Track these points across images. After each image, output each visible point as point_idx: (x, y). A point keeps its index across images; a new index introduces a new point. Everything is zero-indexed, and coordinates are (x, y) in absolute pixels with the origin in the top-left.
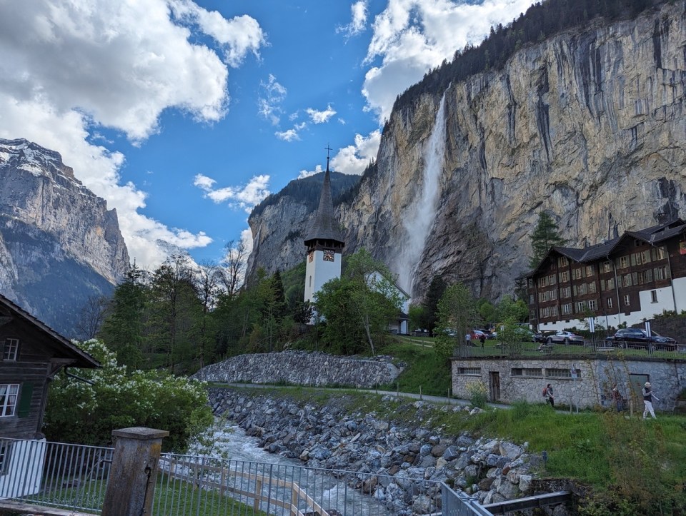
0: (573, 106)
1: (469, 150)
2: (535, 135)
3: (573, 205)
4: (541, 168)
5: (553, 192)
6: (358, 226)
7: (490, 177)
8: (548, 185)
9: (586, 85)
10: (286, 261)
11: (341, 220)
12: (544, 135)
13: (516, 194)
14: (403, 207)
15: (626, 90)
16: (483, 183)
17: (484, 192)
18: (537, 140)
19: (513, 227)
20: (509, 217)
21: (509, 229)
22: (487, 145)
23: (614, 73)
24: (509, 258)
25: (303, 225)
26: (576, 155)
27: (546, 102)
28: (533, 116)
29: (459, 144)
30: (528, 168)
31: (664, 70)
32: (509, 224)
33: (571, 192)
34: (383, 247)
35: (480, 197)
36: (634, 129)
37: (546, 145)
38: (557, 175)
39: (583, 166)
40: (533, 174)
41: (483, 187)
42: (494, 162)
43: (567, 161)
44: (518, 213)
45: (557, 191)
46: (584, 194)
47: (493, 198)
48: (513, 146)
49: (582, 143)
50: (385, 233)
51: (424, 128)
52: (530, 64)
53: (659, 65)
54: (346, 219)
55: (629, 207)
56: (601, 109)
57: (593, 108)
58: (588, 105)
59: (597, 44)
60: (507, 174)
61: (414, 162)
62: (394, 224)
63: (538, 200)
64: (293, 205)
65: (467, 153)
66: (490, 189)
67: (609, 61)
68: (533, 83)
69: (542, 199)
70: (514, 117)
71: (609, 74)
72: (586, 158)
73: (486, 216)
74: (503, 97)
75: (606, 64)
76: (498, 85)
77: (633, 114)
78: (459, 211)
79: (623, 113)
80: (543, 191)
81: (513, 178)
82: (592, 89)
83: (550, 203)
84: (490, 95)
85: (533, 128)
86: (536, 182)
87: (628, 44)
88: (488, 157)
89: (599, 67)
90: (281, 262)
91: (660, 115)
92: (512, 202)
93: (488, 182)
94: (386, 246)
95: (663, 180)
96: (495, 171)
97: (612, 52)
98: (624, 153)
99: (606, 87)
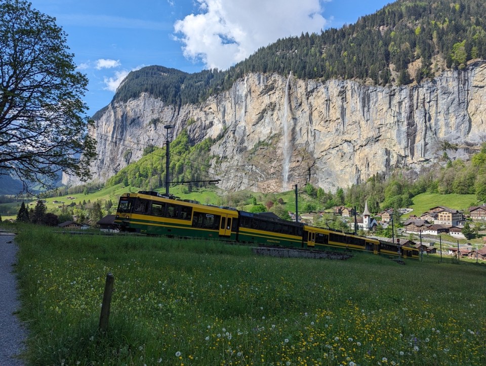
0: (357, 112)
1: (302, 111)
2: (339, 119)
3: (352, 150)
4: (340, 132)
5: (344, 143)
6: (205, 121)
7: (314, 129)
8: (342, 140)
9: (364, 107)
10: (151, 138)
11: (191, 115)
12: (343, 119)
13: (327, 140)
15: (378, 113)
16: (309, 130)
17: (310, 134)
18: (339, 121)
19: (324, 153)
20: (323, 149)
21: (322, 154)
22: (313, 114)
23: (374, 106)
24: (323, 167)
25: (161, 114)
26: (355, 132)
27: (345, 106)
28: (339, 111)
29: (297, 107)
30: (334, 130)
31: (392, 110)
32: (322, 152)
33: (351, 145)
34: (241, 146)
35: (308, 136)
36: (379, 128)
37: (344, 124)
38: (346, 137)
39: (358, 137)
40: (336, 134)
41: (309, 132)
42: (316, 122)
43: (352, 133)
44: (327, 148)
45: (346, 143)
46: (357, 147)
47: (315, 138)
48: (327, 119)
49: (359, 128)
51: (271, 89)
52: (339, 88)
53: (390, 107)
54: (194, 114)
55: (374, 156)
56: (368, 118)
57: (365, 117)
58: (364, 115)
59: (369, 91)
60: (323, 130)
61: (263, 104)
62: (247, 134)
63: (337, 145)
64: (152, 99)
66: (313, 134)
67: (373, 100)
69: (339, 145)
70: (329, 107)
71: (373, 105)
72: (360, 135)
73: (311, 146)
74: (324, 96)
75: (372, 101)
76: (322, 89)
77: (379, 123)
78: (296, 140)
79: (376, 122)
80: (339, 142)
81: (326, 132)
82: (366, 109)
83: (342, 147)
84: (318, 92)
85: (338, 115)
86: (337, 137)
87: (380, 96)
88: (314, 120)
89: (369, 101)
90: (147, 139)
91: (388, 125)
92: (325, 143)
93: (312, 130)
94: (243, 145)
95: (386, 149)
96: (317, 127)
97: (374, 97)
98: (375, 137)
99: (371, 110)
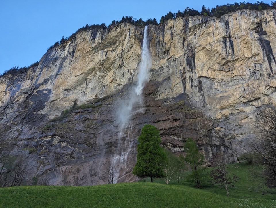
1: (168, 59)
2: (258, 54)
4: (262, 75)
5: (272, 93)
7: (198, 76)
8: (269, 87)
12: (268, 55)
14: (65, 90)
16: (188, 78)
17: (188, 84)
18: (259, 58)
19: (227, 112)
20: (224, 103)
21: (224, 112)
22: (197, 56)
27: (266, 39)
28: (256, 44)
29: (160, 53)
30: (247, 73)
32: (223, 109)
34: (35, 113)
35: (184, 87)
37: (270, 62)
41: (188, 81)
42: (204, 66)
44: (235, 102)
47: (201, 89)
48: (229, 59)
50: (41, 104)
51: (111, 45)
61: (93, 62)
62: (52, 99)
63: (257, 96)
65: (165, 61)
66: (196, 83)
68: (251, 28)
69: (261, 95)
70: (231, 43)
78: (159, 93)
85: (256, 50)
86: (256, 83)
88: (198, 63)
92: (225, 94)
93: (194, 78)
94: (39, 113)
96: (205, 72)
